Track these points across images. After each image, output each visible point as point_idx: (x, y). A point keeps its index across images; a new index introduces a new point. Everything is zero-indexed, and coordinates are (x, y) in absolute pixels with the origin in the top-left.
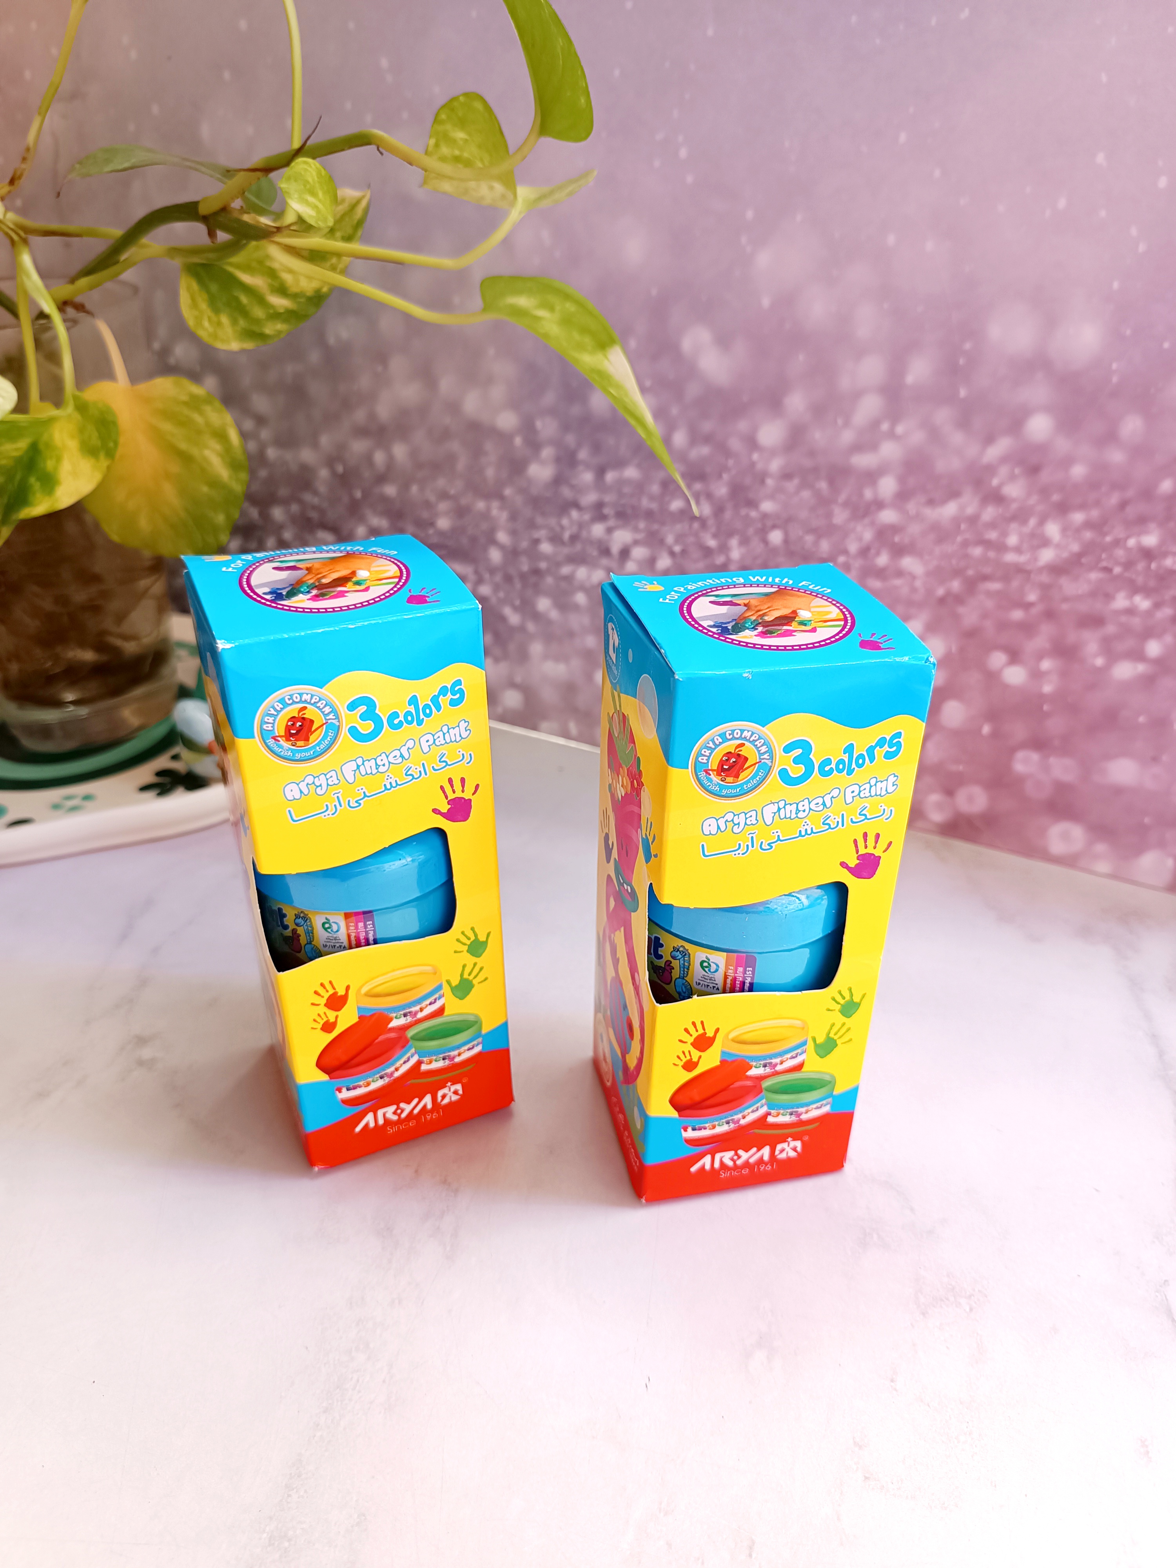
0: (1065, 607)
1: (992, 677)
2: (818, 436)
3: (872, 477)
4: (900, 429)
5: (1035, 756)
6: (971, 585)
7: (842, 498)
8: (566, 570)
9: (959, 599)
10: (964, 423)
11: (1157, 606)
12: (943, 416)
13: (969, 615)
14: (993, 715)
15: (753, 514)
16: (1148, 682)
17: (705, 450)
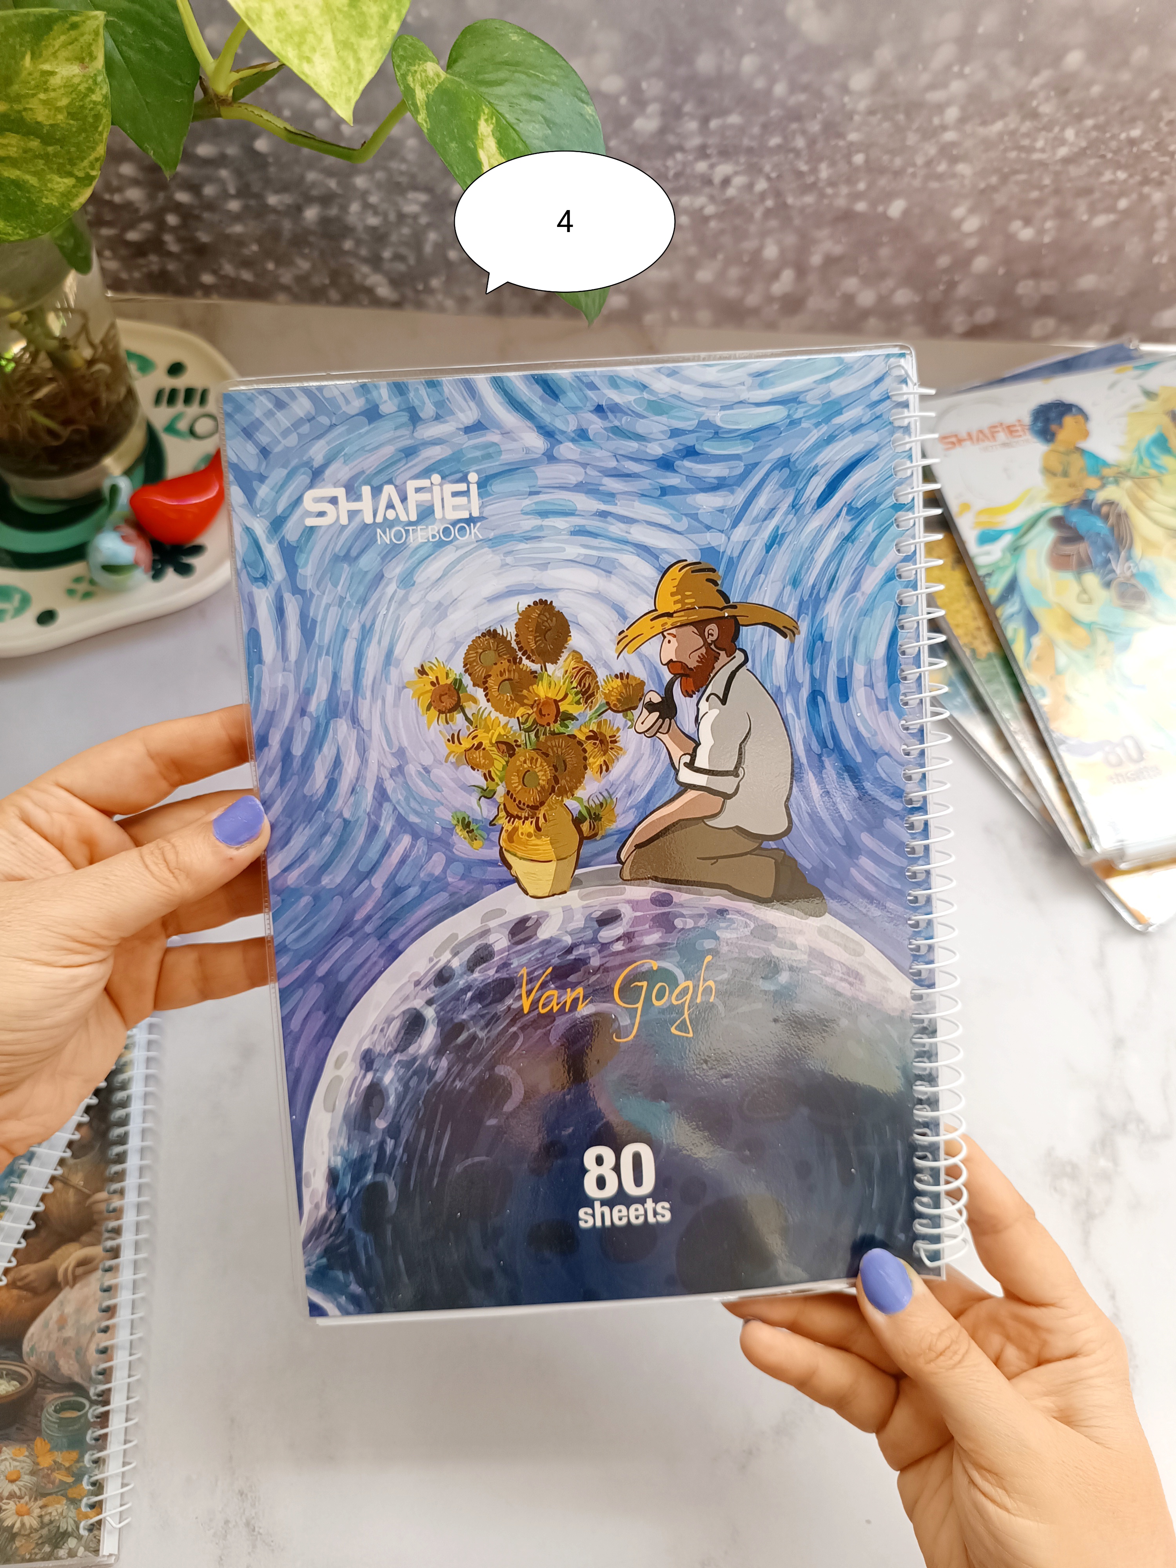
0: (1069, 185)
1: (1010, 238)
2: (901, 80)
3: (940, 108)
4: (967, 70)
5: (1030, 283)
6: (1005, 179)
7: (915, 126)
9: (994, 189)
10: (1018, 62)
11: (1131, 176)
12: (1003, 57)
13: (1000, 199)
14: (1007, 261)
15: (841, 143)
16: (1114, 225)
17: (802, 97)
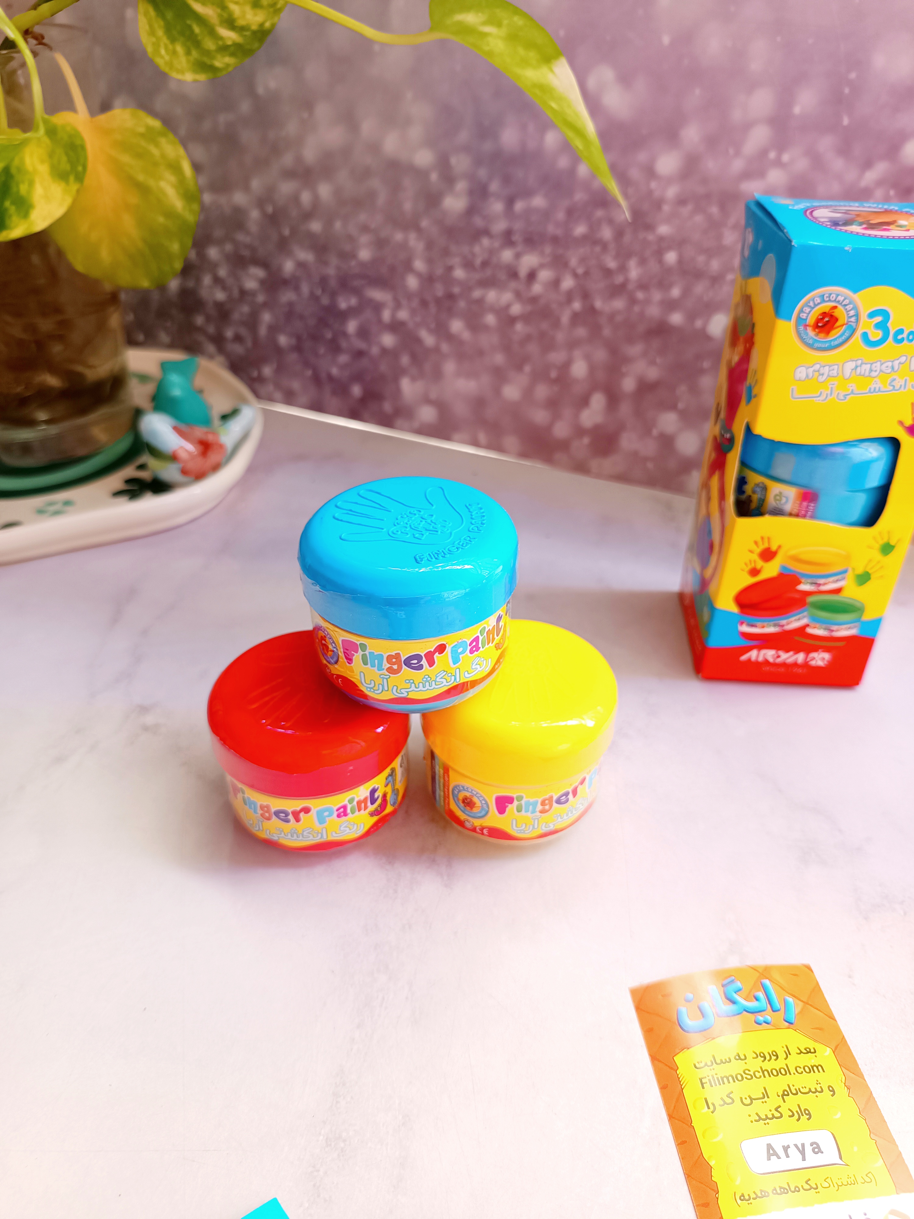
4: (786, 157)
8: (477, 294)
10: (844, 151)
12: (826, 144)
15: (651, 237)
